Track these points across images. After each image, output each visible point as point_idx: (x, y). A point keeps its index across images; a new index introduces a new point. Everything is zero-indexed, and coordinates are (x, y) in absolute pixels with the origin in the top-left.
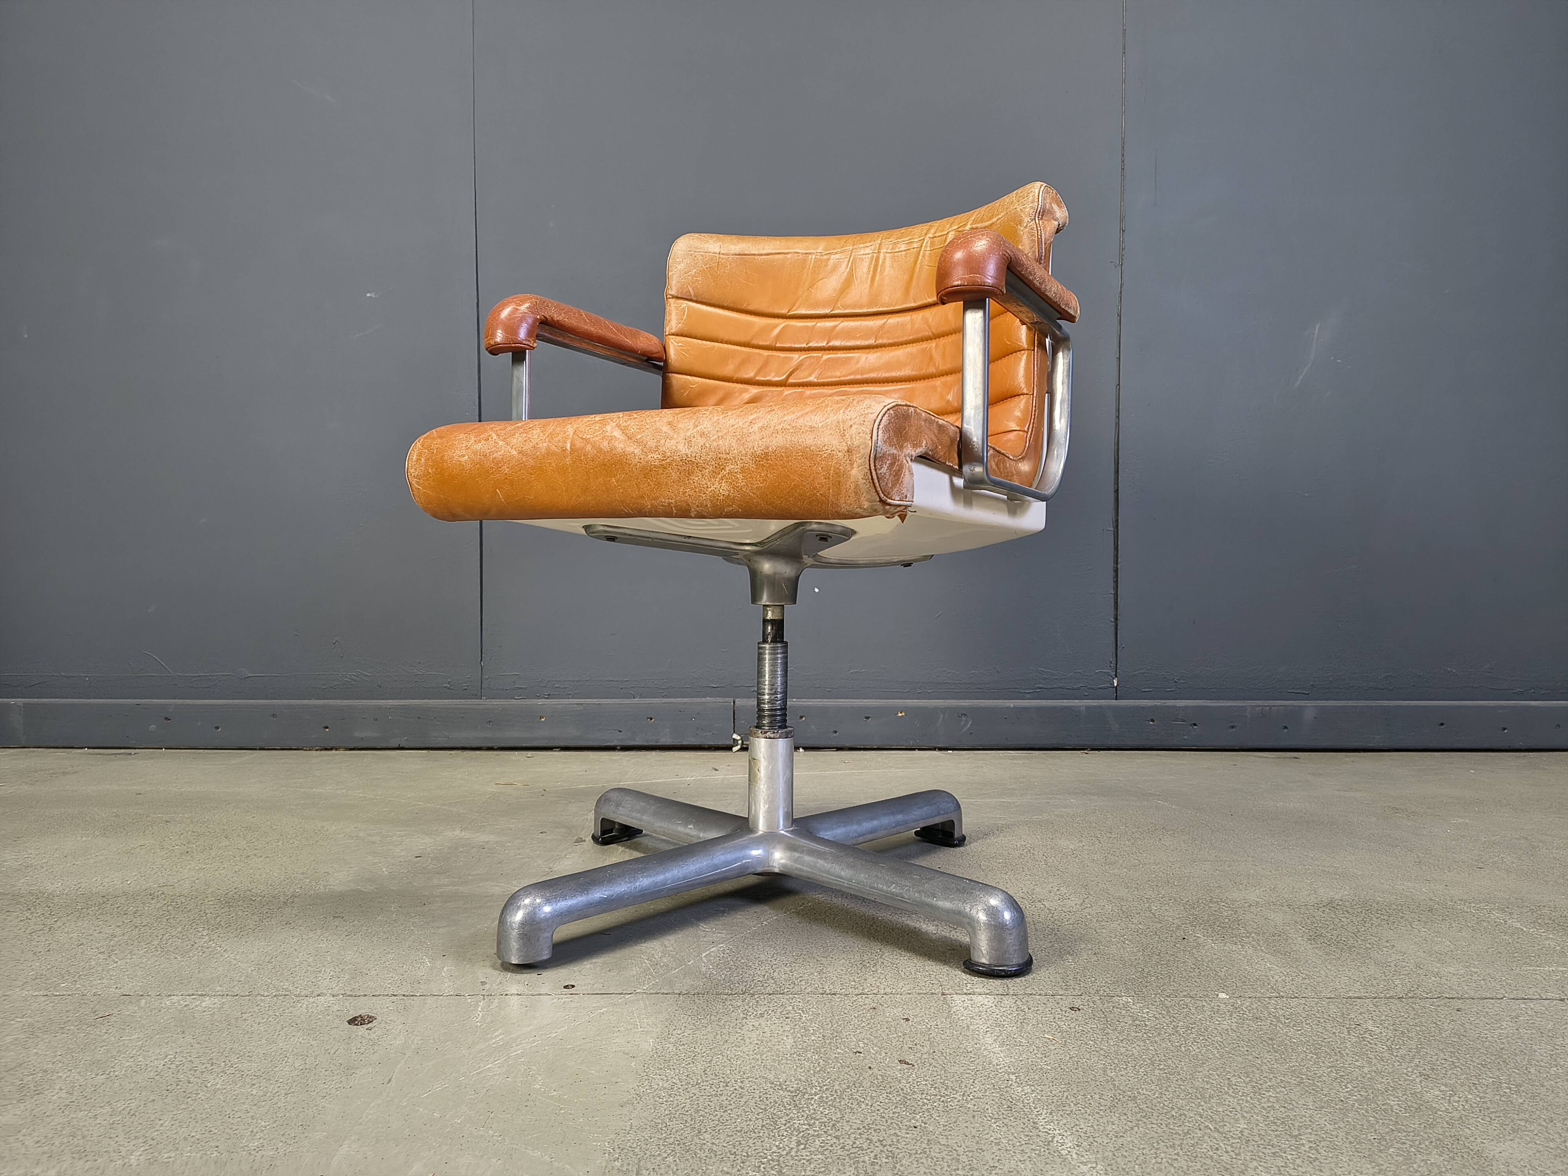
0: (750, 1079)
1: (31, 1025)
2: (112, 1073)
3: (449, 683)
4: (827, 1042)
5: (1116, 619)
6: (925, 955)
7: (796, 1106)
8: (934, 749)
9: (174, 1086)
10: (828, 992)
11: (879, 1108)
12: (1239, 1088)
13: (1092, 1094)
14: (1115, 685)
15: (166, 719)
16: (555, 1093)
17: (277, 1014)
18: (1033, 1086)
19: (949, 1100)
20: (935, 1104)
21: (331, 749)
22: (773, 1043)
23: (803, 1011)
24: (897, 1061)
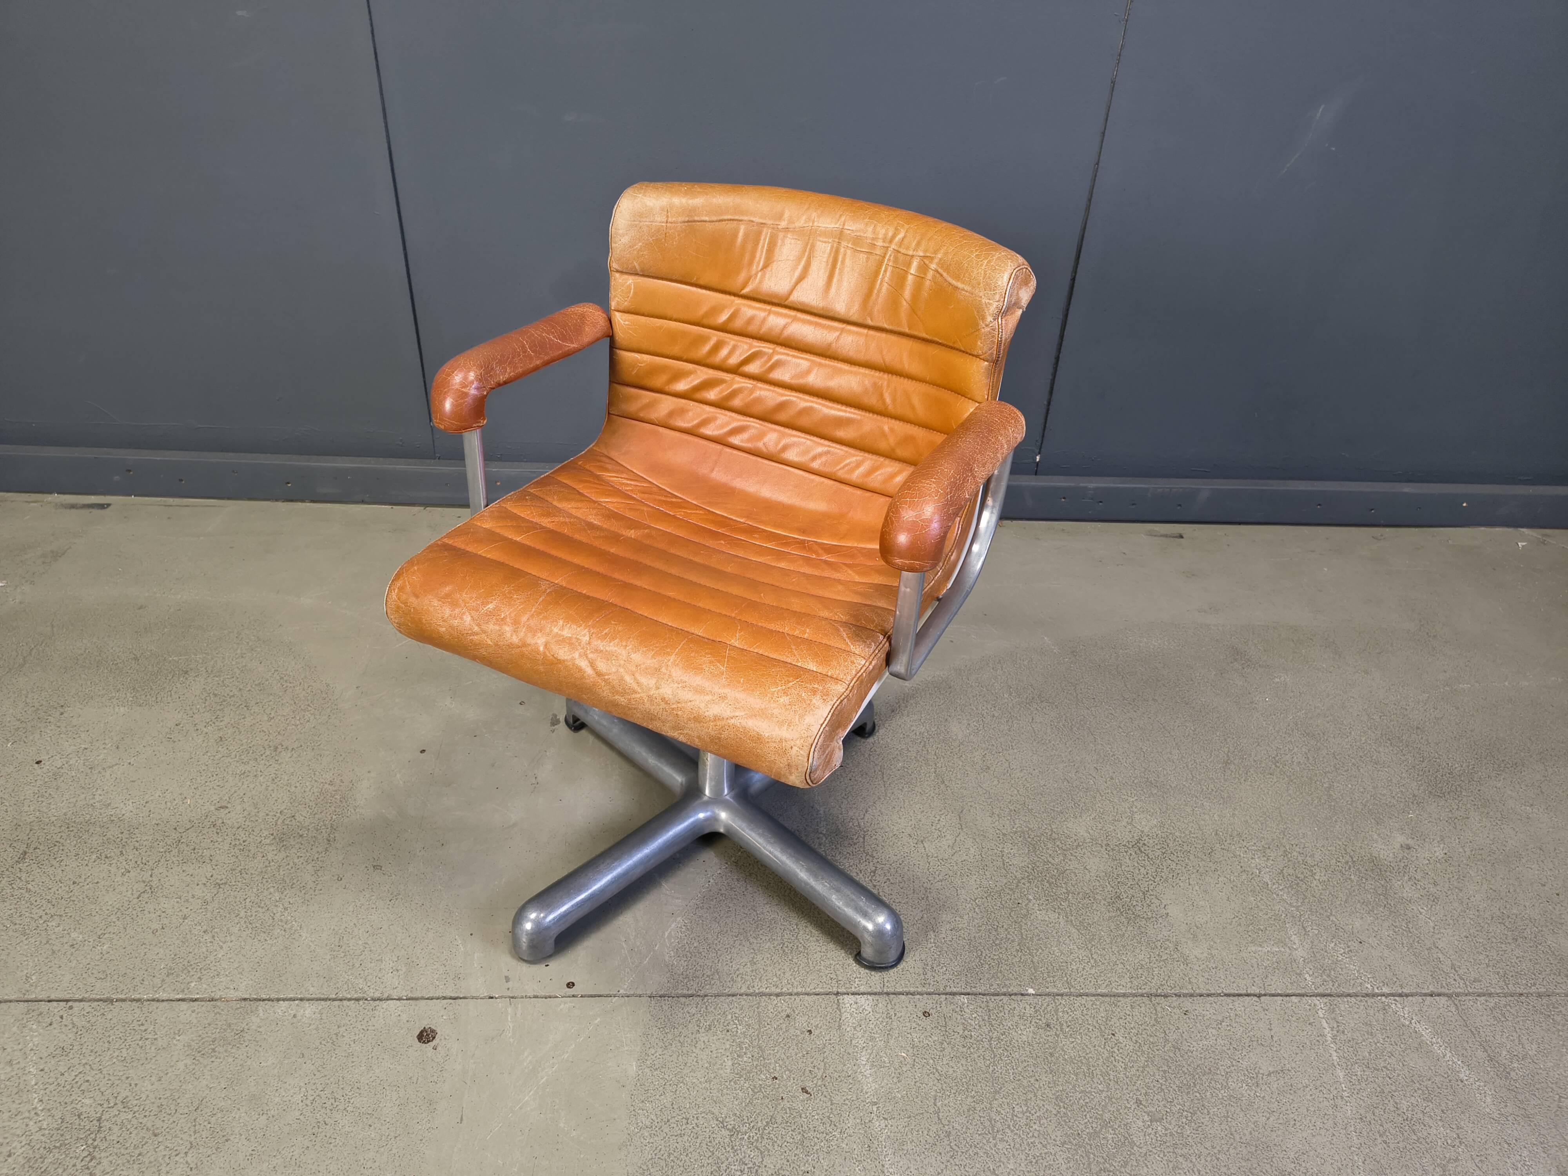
0: (703, 1115)
3: (401, 441)
4: (755, 1064)
6: (829, 934)
7: (733, 1148)
11: (786, 1149)
12: (1018, 1119)
14: (1038, 460)
15: (129, 471)
16: (574, 1133)
19: (831, 1138)
20: (822, 1144)
21: (297, 501)
22: (718, 1066)
23: (738, 1021)
24: (800, 1090)
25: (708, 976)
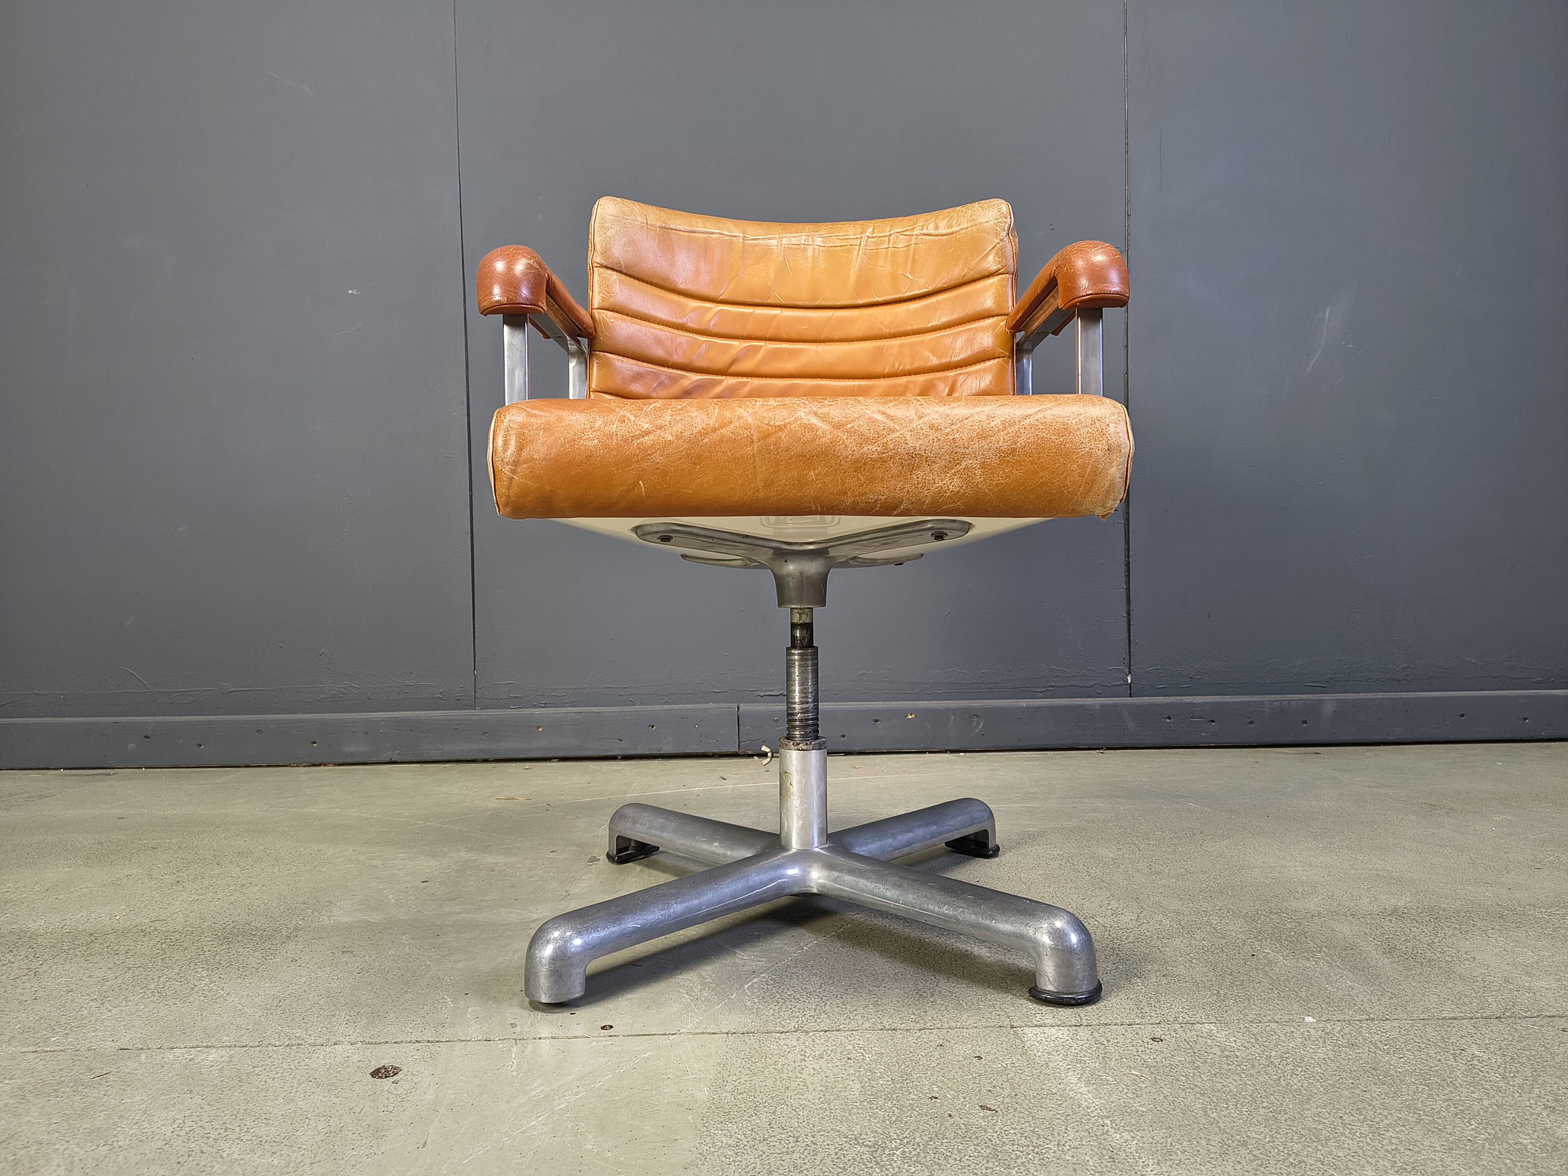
0: (822, 1133)
1: (21, 1088)
2: (115, 1143)
3: (441, 693)
4: (898, 1086)
5: (1129, 614)
7: (877, 1163)
8: (946, 752)
9: (186, 1158)
10: (888, 1027)
12: (1354, 1127)
13: (1198, 1140)
14: (1129, 681)
15: (146, 737)
16: (609, 1154)
17: (292, 1067)
18: (1132, 1131)
19: (1044, 1151)
20: (1030, 1157)
21: (320, 765)
22: (839, 1089)
23: (864, 1050)
24: (977, 1107)
25: (811, 1016)
